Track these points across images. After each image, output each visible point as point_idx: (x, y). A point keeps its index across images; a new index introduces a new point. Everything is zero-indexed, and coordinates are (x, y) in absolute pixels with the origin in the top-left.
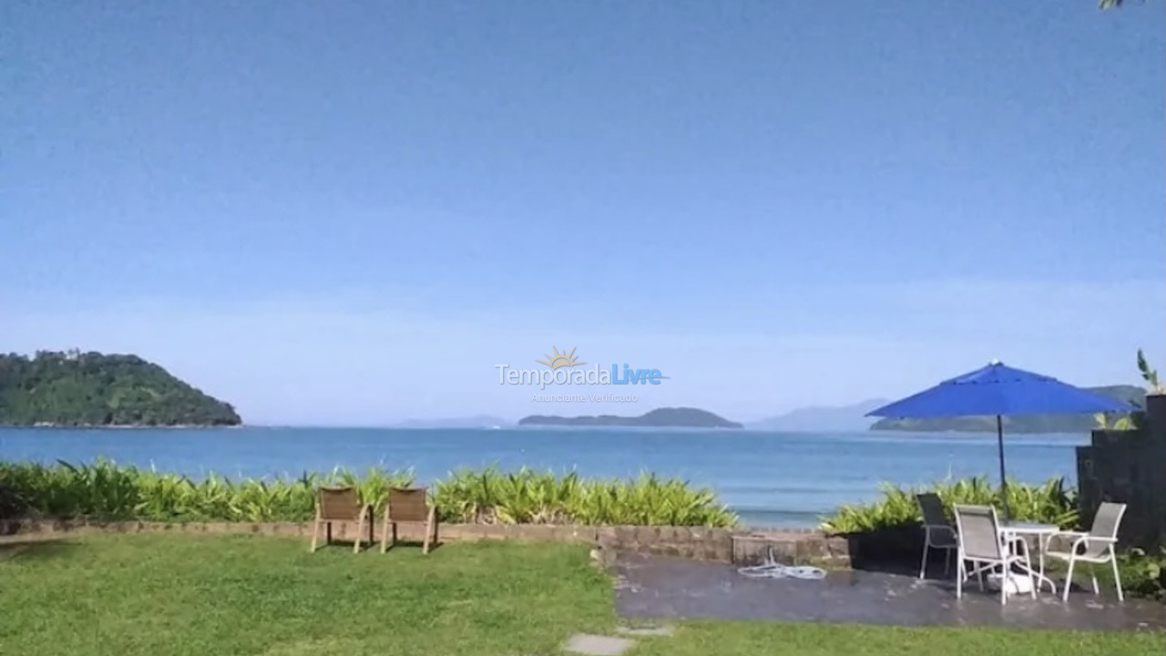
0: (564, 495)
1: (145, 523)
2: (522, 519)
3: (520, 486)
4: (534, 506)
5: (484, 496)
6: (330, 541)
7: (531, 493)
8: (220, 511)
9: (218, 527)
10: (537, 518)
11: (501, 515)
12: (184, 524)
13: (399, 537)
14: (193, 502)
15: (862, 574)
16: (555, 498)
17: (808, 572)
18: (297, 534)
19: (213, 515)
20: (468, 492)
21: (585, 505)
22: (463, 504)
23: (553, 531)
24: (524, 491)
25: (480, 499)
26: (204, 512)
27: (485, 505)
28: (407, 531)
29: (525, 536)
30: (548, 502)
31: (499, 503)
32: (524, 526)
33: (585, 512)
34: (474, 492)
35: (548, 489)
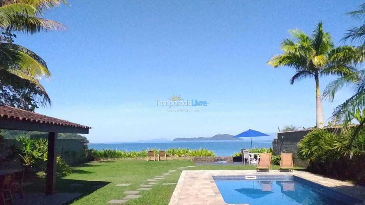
0: (187, 152)
1: (118, 158)
2: (180, 156)
3: (179, 151)
4: (182, 154)
5: (173, 152)
6: (149, 160)
7: (181, 152)
8: (129, 156)
9: (130, 159)
10: (182, 156)
11: (176, 156)
12: (124, 158)
13: (160, 159)
14: (125, 155)
15: (234, 162)
16: (185, 152)
17: (225, 162)
18: (143, 159)
19: (129, 157)
20: (170, 152)
21: (191, 154)
22: (170, 154)
23: (185, 158)
24: (180, 151)
25: (173, 153)
26: (127, 156)
27: (173, 154)
28: (162, 158)
29: (180, 159)
30: (184, 153)
31: (176, 154)
32: (180, 157)
33: (190, 155)
34: (171, 152)
35: (184, 151)
